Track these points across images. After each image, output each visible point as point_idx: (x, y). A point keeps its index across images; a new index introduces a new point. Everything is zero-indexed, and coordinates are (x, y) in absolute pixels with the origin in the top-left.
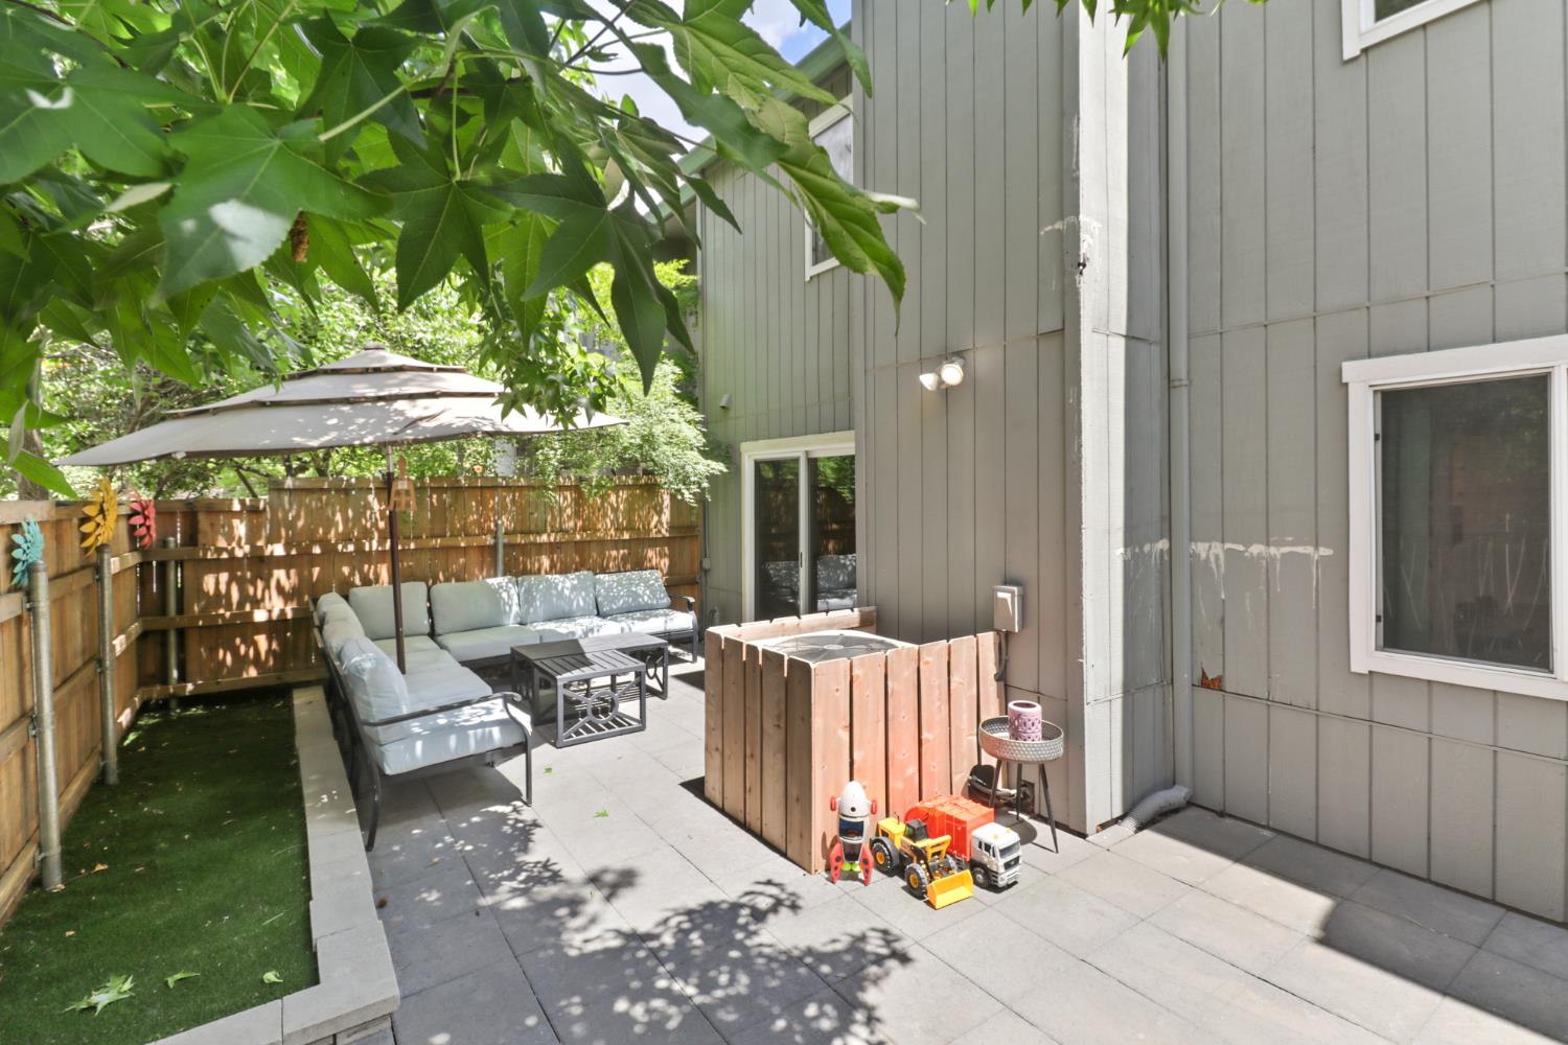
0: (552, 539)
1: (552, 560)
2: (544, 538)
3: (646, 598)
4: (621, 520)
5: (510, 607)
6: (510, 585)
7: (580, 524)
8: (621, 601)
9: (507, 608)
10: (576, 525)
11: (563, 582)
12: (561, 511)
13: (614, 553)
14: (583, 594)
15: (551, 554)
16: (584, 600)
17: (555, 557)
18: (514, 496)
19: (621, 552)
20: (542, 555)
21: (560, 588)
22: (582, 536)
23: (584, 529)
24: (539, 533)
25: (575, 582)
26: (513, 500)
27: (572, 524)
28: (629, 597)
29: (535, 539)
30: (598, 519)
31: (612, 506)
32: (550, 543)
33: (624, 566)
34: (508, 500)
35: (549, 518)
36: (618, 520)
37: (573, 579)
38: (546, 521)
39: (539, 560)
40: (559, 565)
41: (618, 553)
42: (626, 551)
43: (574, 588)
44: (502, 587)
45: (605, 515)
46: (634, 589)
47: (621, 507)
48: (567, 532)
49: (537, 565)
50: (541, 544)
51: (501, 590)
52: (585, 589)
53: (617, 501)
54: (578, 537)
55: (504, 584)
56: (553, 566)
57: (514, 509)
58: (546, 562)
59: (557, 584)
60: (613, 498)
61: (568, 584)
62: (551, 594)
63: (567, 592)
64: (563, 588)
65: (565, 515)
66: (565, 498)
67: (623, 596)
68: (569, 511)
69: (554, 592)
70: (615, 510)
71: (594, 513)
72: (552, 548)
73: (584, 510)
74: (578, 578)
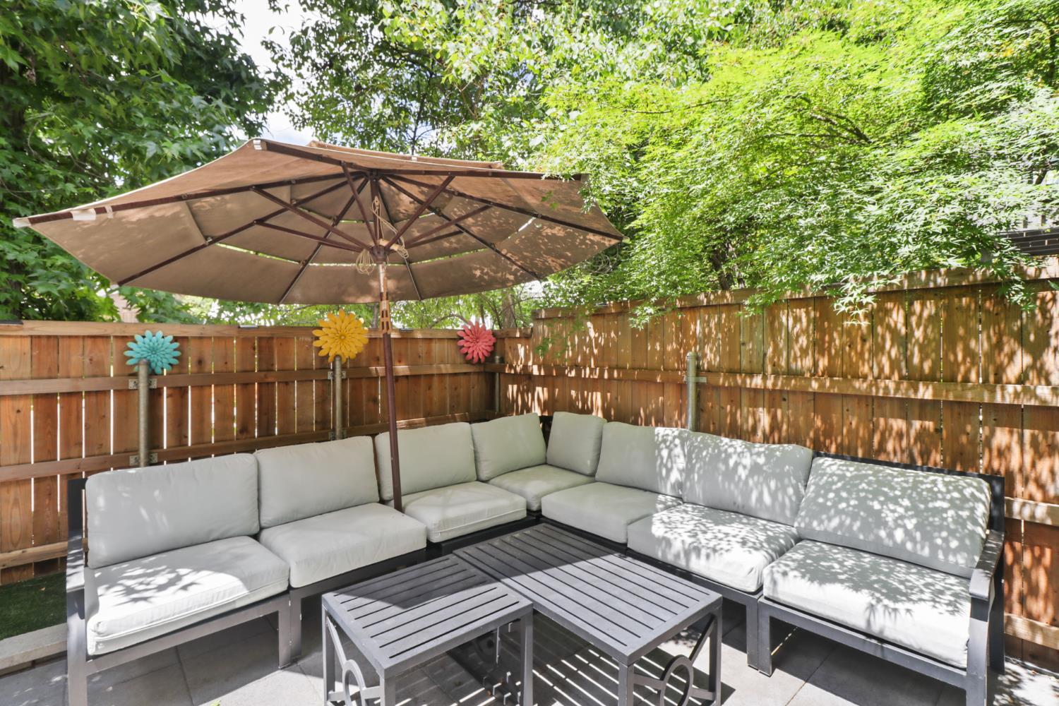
0: (769, 384)
1: (774, 418)
2: (757, 381)
3: (899, 535)
4: (916, 360)
5: (669, 471)
6: (677, 441)
7: (823, 363)
8: (835, 522)
9: (664, 472)
10: (815, 364)
11: (740, 454)
12: (790, 340)
13: (898, 424)
14: (773, 484)
15: (772, 407)
16: (773, 495)
17: (779, 412)
18: (720, 319)
19: (917, 424)
20: (756, 406)
21: (731, 462)
22: (822, 385)
23: (830, 373)
24: (751, 374)
25: (761, 460)
26: (719, 324)
27: (808, 362)
28: (854, 517)
29: (744, 382)
30: (861, 355)
31: (894, 331)
32: (765, 389)
33: (925, 454)
34: (712, 325)
35: (771, 350)
36: (908, 360)
37: (758, 454)
38: (765, 355)
39: (754, 415)
40: (785, 427)
41: (909, 425)
42: (930, 425)
43: (755, 469)
44: (664, 441)
45: (879, 349)
46: (877, 506)
47: (919, 334)
48: (798, 374)
49: (751, 421)
50: (756, 390)
51: (663, 446)
52: (780, 477)
53: (907, 323)
54: (815, 385)
55: (670, 438)
56: (775, 426)
57: (720, 336)
58: (765, 420)
59: (729, 456)
60: (897, 318)
61: (747, 461)
62: (716, 469)
63: (742, 473)
64: (737, 464)
65: (797, 348)
66: (797, 320)
67: (843, 512)
68: (803, 341)
69: (722, 467)
70: (903, 341)
71: (852, 345)
72: (773, 398)
73: (832, 340)
74: (769, 457)
